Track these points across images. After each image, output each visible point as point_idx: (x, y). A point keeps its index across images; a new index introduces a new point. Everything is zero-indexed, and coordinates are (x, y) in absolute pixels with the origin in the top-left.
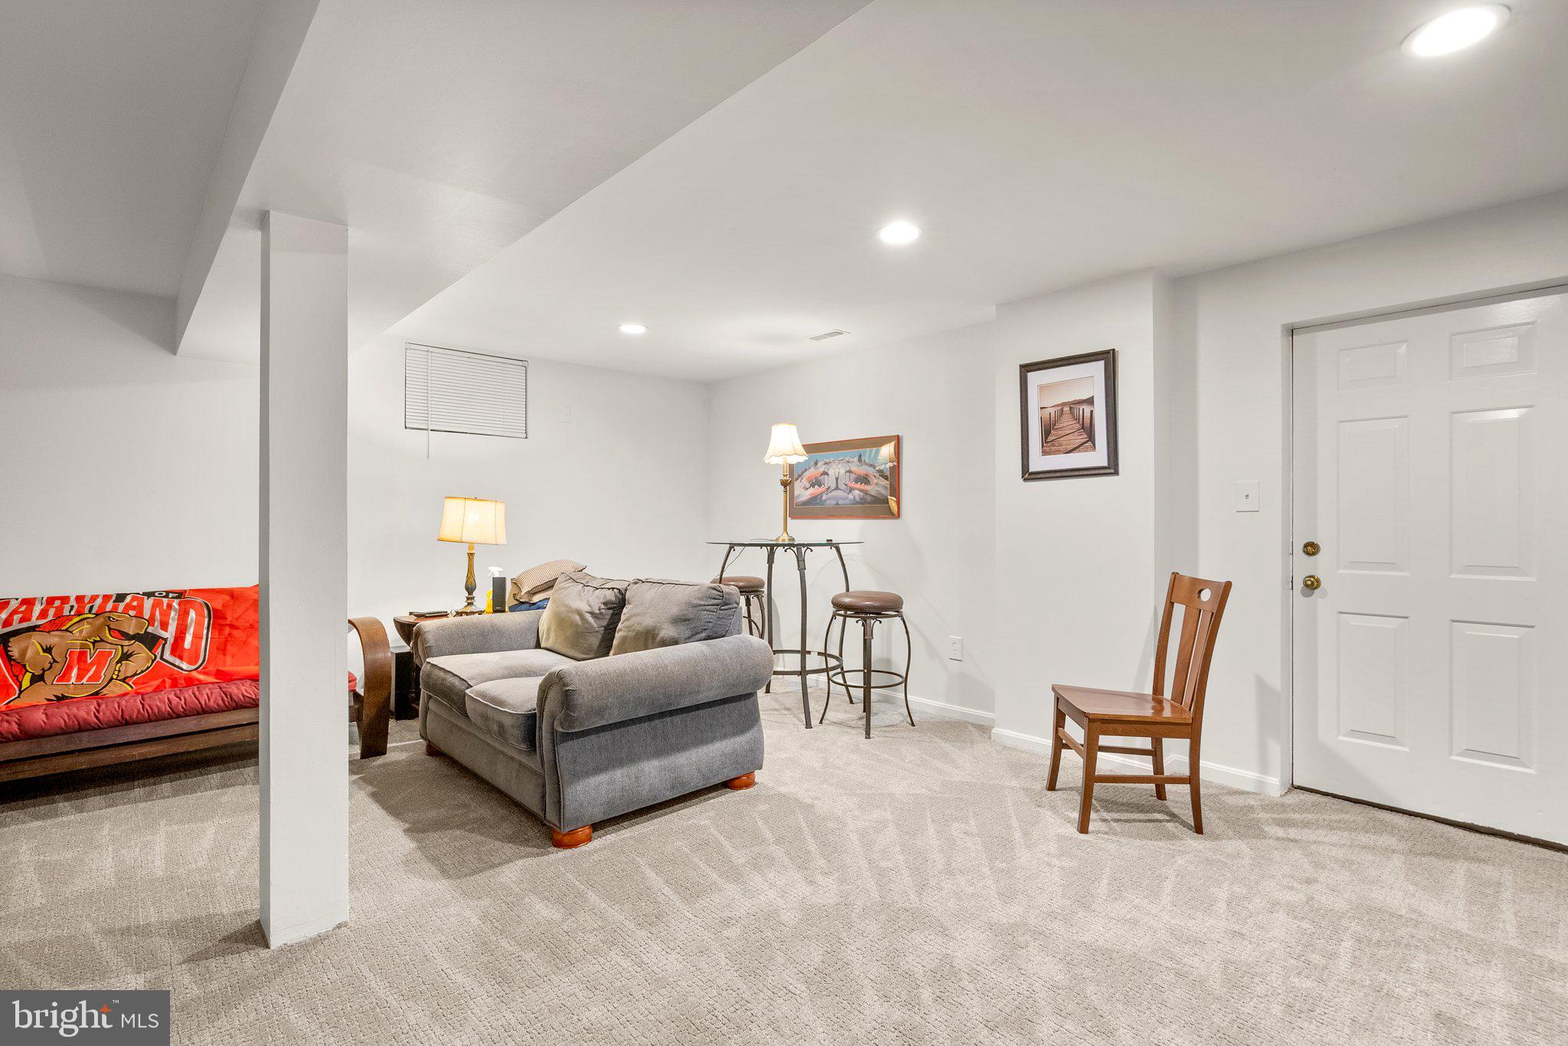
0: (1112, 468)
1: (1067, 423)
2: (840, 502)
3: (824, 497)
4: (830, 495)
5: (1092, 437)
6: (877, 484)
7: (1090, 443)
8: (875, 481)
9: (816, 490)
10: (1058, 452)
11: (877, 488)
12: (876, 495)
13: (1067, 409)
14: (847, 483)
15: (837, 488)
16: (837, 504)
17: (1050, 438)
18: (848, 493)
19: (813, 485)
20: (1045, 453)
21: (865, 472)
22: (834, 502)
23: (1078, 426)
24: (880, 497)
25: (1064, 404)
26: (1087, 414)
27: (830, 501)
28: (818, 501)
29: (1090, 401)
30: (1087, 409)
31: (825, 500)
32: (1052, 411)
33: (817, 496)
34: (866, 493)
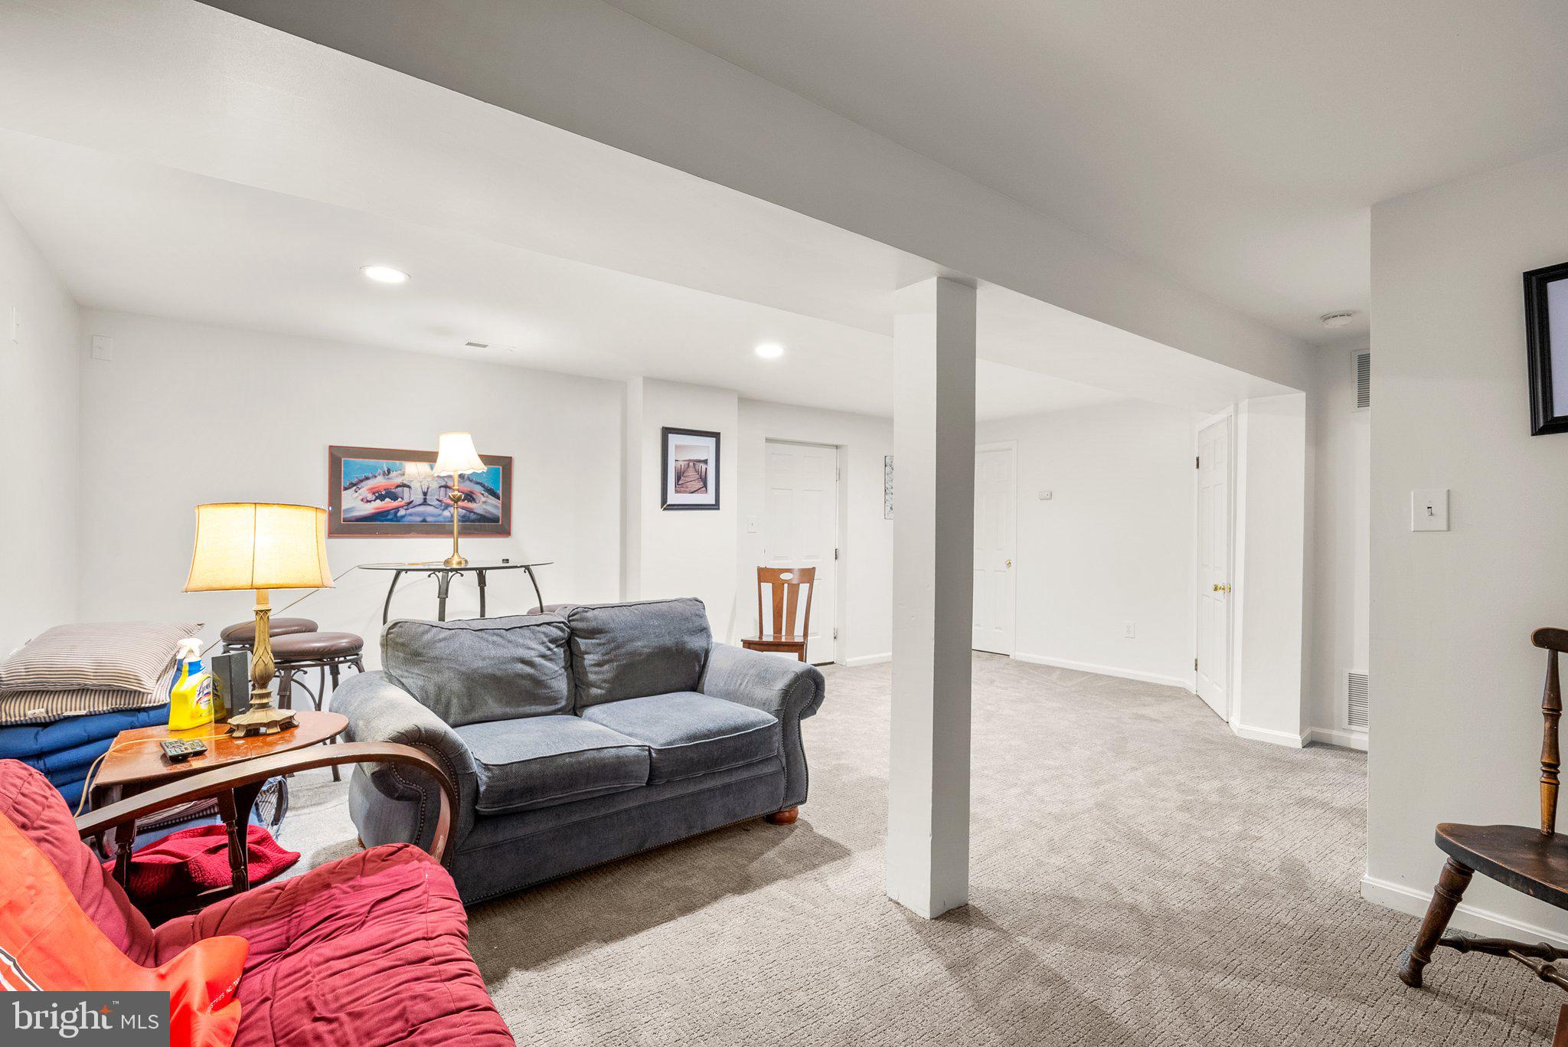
0: (716, 506)
1: (691, 474)
2: (429, 519)
3: (402, 512)
4: (410, 511)
5: (705, 485)
6: (485, 502)
7: (704, 489)
8: (483, 499)
9: (388, 504)
10: (685, 492)
11: (484, 506)
12: (483, 513)
13: (691, 464)
14: (441, 499)
15: (425, 503)
16: (424, 521)
17: (680, 482)
18: (444, 510)
19: (381, 498)
20: (677, 492)
21: (469, 489)
22: (419, 519)
23: (698, 476)
24: (487, 515)
25: (690, 461)
26: (704, 470)
27: (412, 518)
28: (389, 517)
29: (705, 462)
30: (704, 467)
31: (403, 517)
32: (683, 463)
33: (389, 511)
34: (471, 511)
